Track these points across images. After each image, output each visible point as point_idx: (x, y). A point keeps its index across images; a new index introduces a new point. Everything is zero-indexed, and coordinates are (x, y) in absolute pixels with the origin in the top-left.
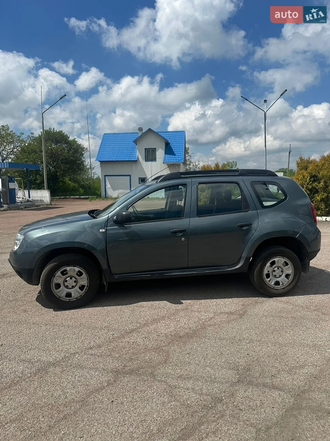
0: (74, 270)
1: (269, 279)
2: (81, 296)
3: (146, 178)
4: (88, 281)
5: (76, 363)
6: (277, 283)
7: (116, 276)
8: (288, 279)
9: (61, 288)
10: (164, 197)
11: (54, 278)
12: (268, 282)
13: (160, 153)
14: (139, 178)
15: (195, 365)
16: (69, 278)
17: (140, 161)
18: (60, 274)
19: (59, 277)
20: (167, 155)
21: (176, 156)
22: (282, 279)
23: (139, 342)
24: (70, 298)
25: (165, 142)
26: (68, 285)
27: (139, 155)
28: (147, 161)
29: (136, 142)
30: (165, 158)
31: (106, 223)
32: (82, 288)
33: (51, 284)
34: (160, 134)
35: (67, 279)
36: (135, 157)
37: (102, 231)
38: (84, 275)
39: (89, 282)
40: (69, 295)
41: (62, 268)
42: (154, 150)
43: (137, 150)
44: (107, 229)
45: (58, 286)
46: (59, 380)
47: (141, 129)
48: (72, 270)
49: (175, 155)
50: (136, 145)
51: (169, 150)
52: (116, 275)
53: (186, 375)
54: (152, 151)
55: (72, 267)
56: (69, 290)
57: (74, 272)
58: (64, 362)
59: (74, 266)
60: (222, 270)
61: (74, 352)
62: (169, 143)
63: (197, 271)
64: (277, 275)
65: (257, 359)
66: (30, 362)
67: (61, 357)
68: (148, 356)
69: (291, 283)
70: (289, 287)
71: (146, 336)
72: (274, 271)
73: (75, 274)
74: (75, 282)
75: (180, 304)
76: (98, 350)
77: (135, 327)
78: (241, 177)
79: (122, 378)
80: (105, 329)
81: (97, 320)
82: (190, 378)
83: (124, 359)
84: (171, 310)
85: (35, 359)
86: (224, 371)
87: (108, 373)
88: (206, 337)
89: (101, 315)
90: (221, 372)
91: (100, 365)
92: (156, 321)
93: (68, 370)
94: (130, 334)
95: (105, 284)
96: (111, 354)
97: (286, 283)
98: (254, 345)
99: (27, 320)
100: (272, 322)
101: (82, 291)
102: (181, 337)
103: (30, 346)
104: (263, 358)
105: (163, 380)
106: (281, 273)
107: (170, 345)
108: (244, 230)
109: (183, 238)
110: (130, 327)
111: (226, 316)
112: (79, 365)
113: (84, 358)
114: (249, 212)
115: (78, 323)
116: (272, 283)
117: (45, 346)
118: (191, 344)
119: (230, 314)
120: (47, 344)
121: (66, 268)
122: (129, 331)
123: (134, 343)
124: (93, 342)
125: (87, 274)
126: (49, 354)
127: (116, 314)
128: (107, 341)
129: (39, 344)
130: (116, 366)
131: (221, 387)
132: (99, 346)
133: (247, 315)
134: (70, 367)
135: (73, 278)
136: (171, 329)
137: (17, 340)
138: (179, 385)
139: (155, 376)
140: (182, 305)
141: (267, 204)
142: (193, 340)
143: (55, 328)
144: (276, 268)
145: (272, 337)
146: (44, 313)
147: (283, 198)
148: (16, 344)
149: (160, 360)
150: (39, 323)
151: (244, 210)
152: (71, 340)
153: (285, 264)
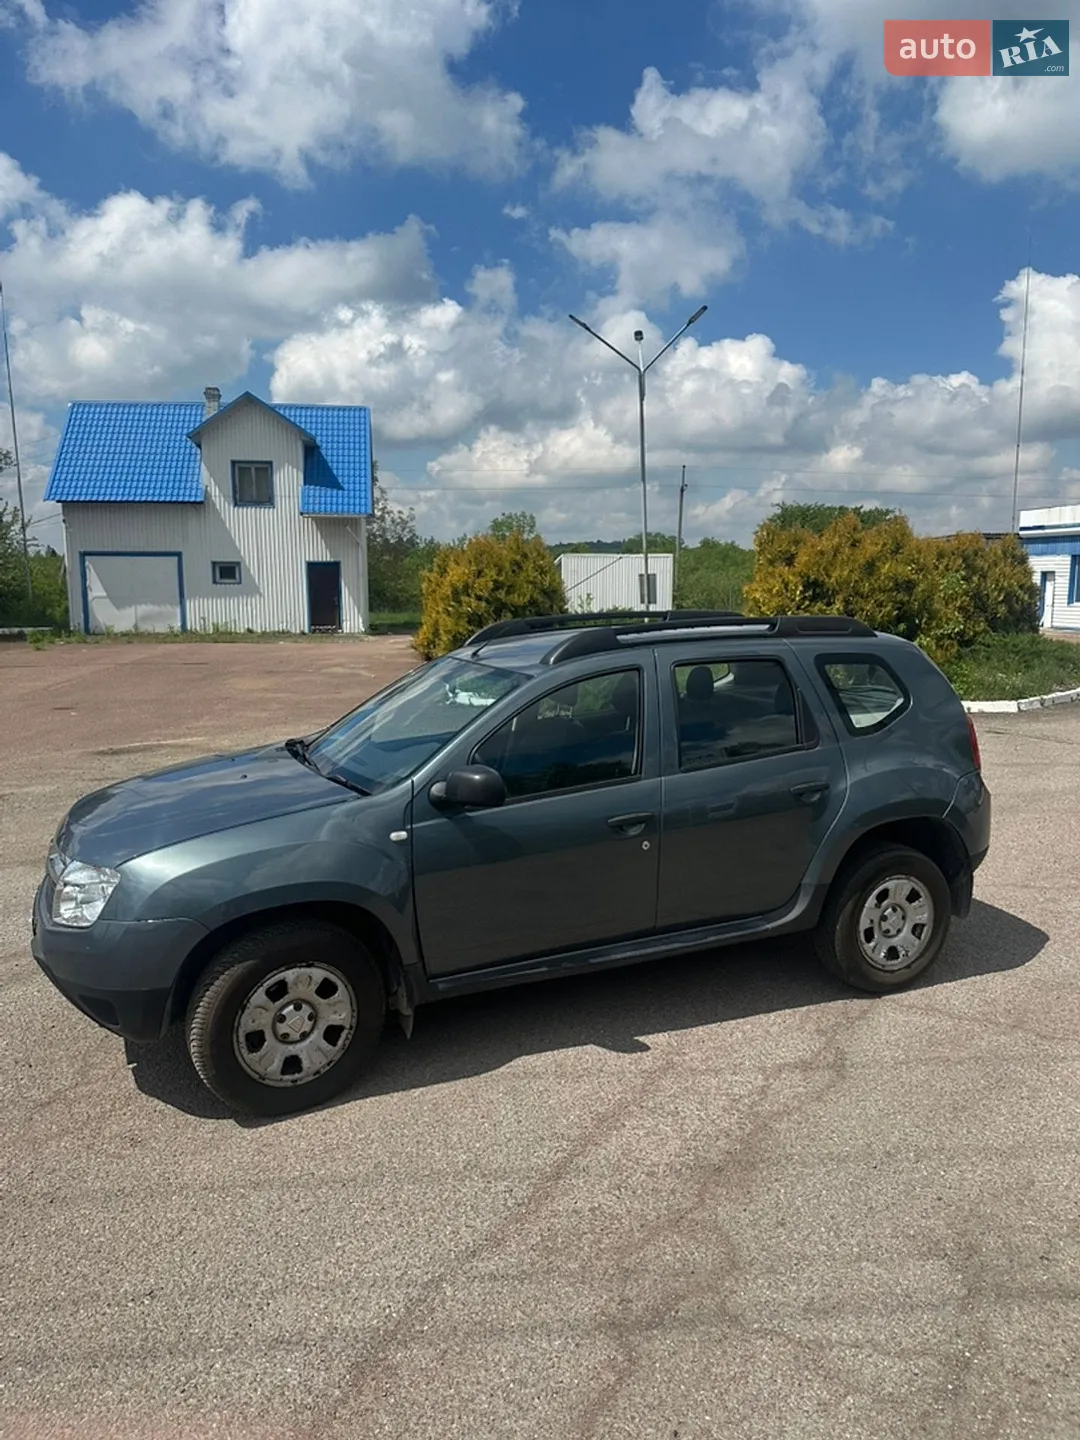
0: (310, 977)
1: (872, 944)
2: (331, 1062)
3: (238, 564)
4: (353, 1011)
5: (466, 1318)
6: (892, 953)
7: (441, 982)
8: (919, 938)
9: (266, 1044)
10: (306, 631)
11: (243, 1012)
12: (869, 952)
13: (288, 480)
14: (214, 564)
15: (823, 1259)
16: (291, 1007)
17: (214, 505)
18: (265, 997)
19: (260, 1010)
20: (312, 487)
21: (346, 492)
22: (904, 940)
23: (610, 1207)
24: (297, 1076)
25: (304, 442)
26: (288, 1031)
27: (212, 482)
28: (243, 506)
29: (197, 437)
30: (305, 496)
31: (409, 808)
32: (332, 1033)
33: (235, 1036)
34: (282, 412)
35: (284, 1012)
36: (197, 488)
37: (398, 836)
38: (342, 993)
39: (355, 1014)
40: (292, 1064)
41: (271, 975)
42: (267, 469)
43: (203, 466)
44: (412, 828)
45: (256, 1040)
46: (452, 1391)
47: (216, 393)
48: (302, 978)
49: (340, 487)
50: (199, 446)
51: (317, 470)
52: (440, 980)
53: (823, 1299)
54: (257, 469)
55: (303, 970)
56: (291, 1047)
57: (309, 984)
58: (422, 1322)
59: (309, 966)
60: (749, 931)
61: (429, 1276)
62: (318, 447)
63: (682, 939)
64: (891, 928)
65: (971, 1210)
66: (304, 1341)
67: (400, 1306)
68: (669, 1251)
69: (926, 949)
70: (920, 961)
71: (616, 1180)
72: (884, 918)
73: (310, 992)
74: (310, 1018)
75: (641, 1051)
76: (502, 1256)
77: (559, 1154)
78: (785, 640)
79: (646, 1345)
80: (473, 1176)
81: (421, 1146)
82: (839, 1308)
83: (604, 1274)
84: (629, 1076)
85: (315, 1330)
86: (914, 1265)
87: (589, 1334)
88: (789, 1157)
89: (420, 1122)
90: (909, 1269)
91: (546, 1313)
92: (608, 1122)
93: (458, 1349)
94: (562, 1182)
95: (407, 1011)
96: (550, 1263)
97: (915, 949)
98: (934, 1165)
99: (167, 1175)
100: (934, 1083)
101: (334, 1045)
102: (719, 1170)
103: (261, 1279)
104: (985, 1205)
105: (770, 1327)
106: (902, 922)
107: (708, 1201)
108: (809, 803)
109: (646, 843)
110: (545, 1157)
111: (797, 1077)
112: (480, 1323)
113: (479, 1295)
114: (818, 748)
115: (364, 1164)
116: (879, 954)
117: (315, 1273)
118: (765, 1189)
119: (805, 1066)
120: (314, 1261)
121: (279, 975)
122: (548, 1169)
123: (597, 1212)
124: (464, 1228)
125: (350, 987)
126: (350, 1301)
127: (467, 1113)
128: (506, 1219)
129: (288, 1268)
130: (597, 1303)
131: (940, 1319)
132: (496, 1241)
133: (852, 1066)
134: (456, 1335)
135: (304, 1006)
136: (675, 1145)
137: (194, 1262)
138: (824, 1337)
139: (736, 1318)
140: (648, 1053)
141: (861, 720)
142: (761, 1173)
143: (299, 1196)
144: (890, 910)
145: (965, 1132)
146: (212, 1138)
147: (900, 701)
148: (205, 1281)
149: (714, 1260)
150: (224, 1182)
151: (805, 744)
152: (389, 1233)
153: (913, 896)
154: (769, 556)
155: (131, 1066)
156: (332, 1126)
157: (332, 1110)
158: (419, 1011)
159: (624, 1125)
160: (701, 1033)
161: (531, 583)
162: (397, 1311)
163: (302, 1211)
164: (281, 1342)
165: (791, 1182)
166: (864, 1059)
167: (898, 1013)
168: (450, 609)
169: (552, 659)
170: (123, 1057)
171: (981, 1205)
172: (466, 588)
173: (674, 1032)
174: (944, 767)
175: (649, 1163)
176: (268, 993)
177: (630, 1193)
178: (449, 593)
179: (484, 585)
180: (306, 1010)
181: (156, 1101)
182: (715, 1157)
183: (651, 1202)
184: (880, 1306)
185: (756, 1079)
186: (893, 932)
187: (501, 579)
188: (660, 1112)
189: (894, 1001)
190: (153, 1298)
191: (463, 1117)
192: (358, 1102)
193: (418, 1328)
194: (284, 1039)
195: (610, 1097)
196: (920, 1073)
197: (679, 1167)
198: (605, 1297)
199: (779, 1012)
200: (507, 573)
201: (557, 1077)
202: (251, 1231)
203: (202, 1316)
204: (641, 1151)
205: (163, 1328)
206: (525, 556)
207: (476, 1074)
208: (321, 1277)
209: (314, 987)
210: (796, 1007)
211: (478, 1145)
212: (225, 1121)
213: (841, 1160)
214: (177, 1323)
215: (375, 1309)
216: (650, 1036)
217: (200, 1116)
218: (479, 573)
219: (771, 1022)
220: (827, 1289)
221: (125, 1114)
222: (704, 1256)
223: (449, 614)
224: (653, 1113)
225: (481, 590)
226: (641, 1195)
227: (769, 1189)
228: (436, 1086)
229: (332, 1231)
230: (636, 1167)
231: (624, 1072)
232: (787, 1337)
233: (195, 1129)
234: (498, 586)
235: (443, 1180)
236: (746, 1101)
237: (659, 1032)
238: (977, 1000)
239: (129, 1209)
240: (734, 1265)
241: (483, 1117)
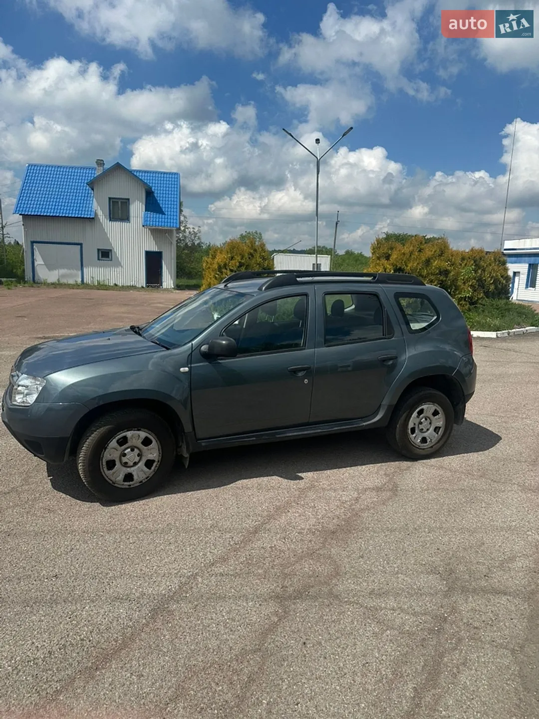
0: (139, 436)
1: (414, 435)
2: (148, 477)
3: (111, 250)
4: (160, 453)
5: (208, 592)
6: (424, 440)
7: (203, 442)
8: (437, 434)
9: (116, 466)
10: (144, 286)
11: (105, 451)
12: (413, 439)
13: (137, 209)
14: (99, 250)
15: (380, 572)
16: (129, 450)
17: (100, 220)
18: (116, 444)
19: (114, 450)
20: (149, 213)
21: (166, 216)
22: (430, 434)
23: (280, 546)
24: (131, 483)
25: (146, 189)
26: (127, 461)
27: (98, 208)
28: (114, 221)
29: (92, 185)
30: (146, 218)
31: (190, 356)
32: (149, 464)
33: (101, 462)
34: (135, 174)
35: (126, 452)
36: (91, 211)
37: (184, 370)
38: (154, 444)
39: (160, 455)
40: (129, 477)
41: (120, 433)
42: (127, 202)
43: (94, 199)
44: (191, 367)
45: (111, 464)
46: (199, 622)
47: (102, 162)
48: (136, 436)
49: (163, 213)
50: (93, 189)
51: (152, 204)
53: (379, 589)
54: (121, 202)
55: (135, 432)
56: (128, 469)
57: (138, 439)
58: (187, 593)
59: (139, 430)
60: (355, 426)
61: (191, 573)
62: (153, 192)
63: (321, 428)
64: (424, 428)
65: (453, 554)
66: (129, 599)
67: (176, 585)
68: (307, 567)
69: (441, 439)
70: (438, 444)
71: (283, 535)
72: (421, 423)
73: (139, 443)
74: (138, 455)
75: (299, 480)
76: (227, 566)
77: (257, 523)
78: (380, 285)
79: (293, 606)
80: (214, 531)
81: (190, 517)
82: (386, 593)
83: (275, 575)
84: (293, 490)
85: (134, 594)
86: (424, 576)
87: (266, 600)
88: (367, 529)
89: (190, 506)
90: (421, 578)
91: (247, 590)
92: (280, 510)
93: (203, 605)
94: (257, 535)
95: (186, 455)
96: (249, 570)
97: (435, 439)
98: (437, 535)
99: (65, 526)
100: (440, 499)
101: (150, 469)
102: (333, 533)
103: (109, 572)
104: (460, 552)
105: (353, 600)
106: (429, 425)
107: (327, 546)
108: (387, 365)
109: (306, 380)
110: (249, 524)
111: (374, 494)
112: (214, 594)
113: (214, 582)
114: (393, 339)
115: (162, 524)
116: (418, 440)
117: (136, 570)
118: (355, 542)
119: (378, 489)
120: (136, 565)
121: (124, 433)
122: (251, 529)
123: (273, 549)
124: (209, 553)
125: (158, 442)
126: (152, 583)
127: (213, 503)
128: (229, 550)
129: (123, 567)
130: (271, 588)
131: (434, 600)
132: (224, 560)
133: (401, 490)
134: (202, 599)
135: (135, 449)
136: (313, 521)
137: (77, 563)
138: (378, 605)
139: (337, 596)
140: (303, 481)
141: (415, 326)
142: (353, 534)
143: (129, 537)
144: (424, 419)
145: (453, 520)
146: (88, 511)
147: (435, 317)
148: (82, 572)
149: (328, 571)
150: (93, 530)
151: (387, 336)
152: (173, 554)
153: (435, 413)
154: (378, 255)
155: (50, 478)
156: (147, 507)
157: (147, 500)
158: (192, 456)
159: (289, 511)
160: (328, 473)
161: (258, 264)
162: (175, 586)
163: (131, 543)
164: (118, 599)
165: (368, 539)
166: (407, 488)
167: (425, 468)
168: (217, 276)
169: (264, 288)
170: (46, 474)
171: (458, 553)
172: (225, 266)
173: (316, 472)
174: (455, 351)
175: (300, 528)
176: (118, 442)
177: (290, 540)
178: (217, 267)
179: (234, 264)
180: (136, 451)
181: (61, 494)
182: (331, 527)
183: (299, 545)
184: (406, 593)
185: (354, 494)
186: (425, 430)
187: (243, 261)
188: (307, 506)
189: (423, 463)
190: (57, 578)
191: (211, 505)
192: (160, 497)
193: (184, 595)
194: (125, 465)
195: (283, 499)
196: (433, 495)
197: (314, 531)
198: (275, 585)
199: (367, 466)
200: (246, 259)
201: (258, 489)
202: (105, 551)
203: (81, 586)
204: (296, 523)
205: (61, 591)
206: (255, 250)
207: (219, 487)
208: (139, 572)
209: (140, 441)
210: (376, 463)
211: (218, 517)
212: (95, 504)
213: (392, 531)
214: (68, 589)
215: (163, 588)
216: (304, 473)
217: (82, 501)
218: (232, 258)
219: (363, 470)
220: (381, 585)
221: (46, 499)
222: (324, 569)
223: (216, 278)
224: (303, 506)
225: (233, 267)
226: (295, 542)
227: (357, 542)
228: (199, 491)
229: (145, 552)
230: (293, 529)
231: (290, 488)
232: (361, 605)
233: (80, 506)
234: (241, 265)
235: (200, 532)
236: (348, 503)
237: (308, 472)
238: (464, 464)
239: (47, 540)
240: (338, 574)
241: (221, 505)
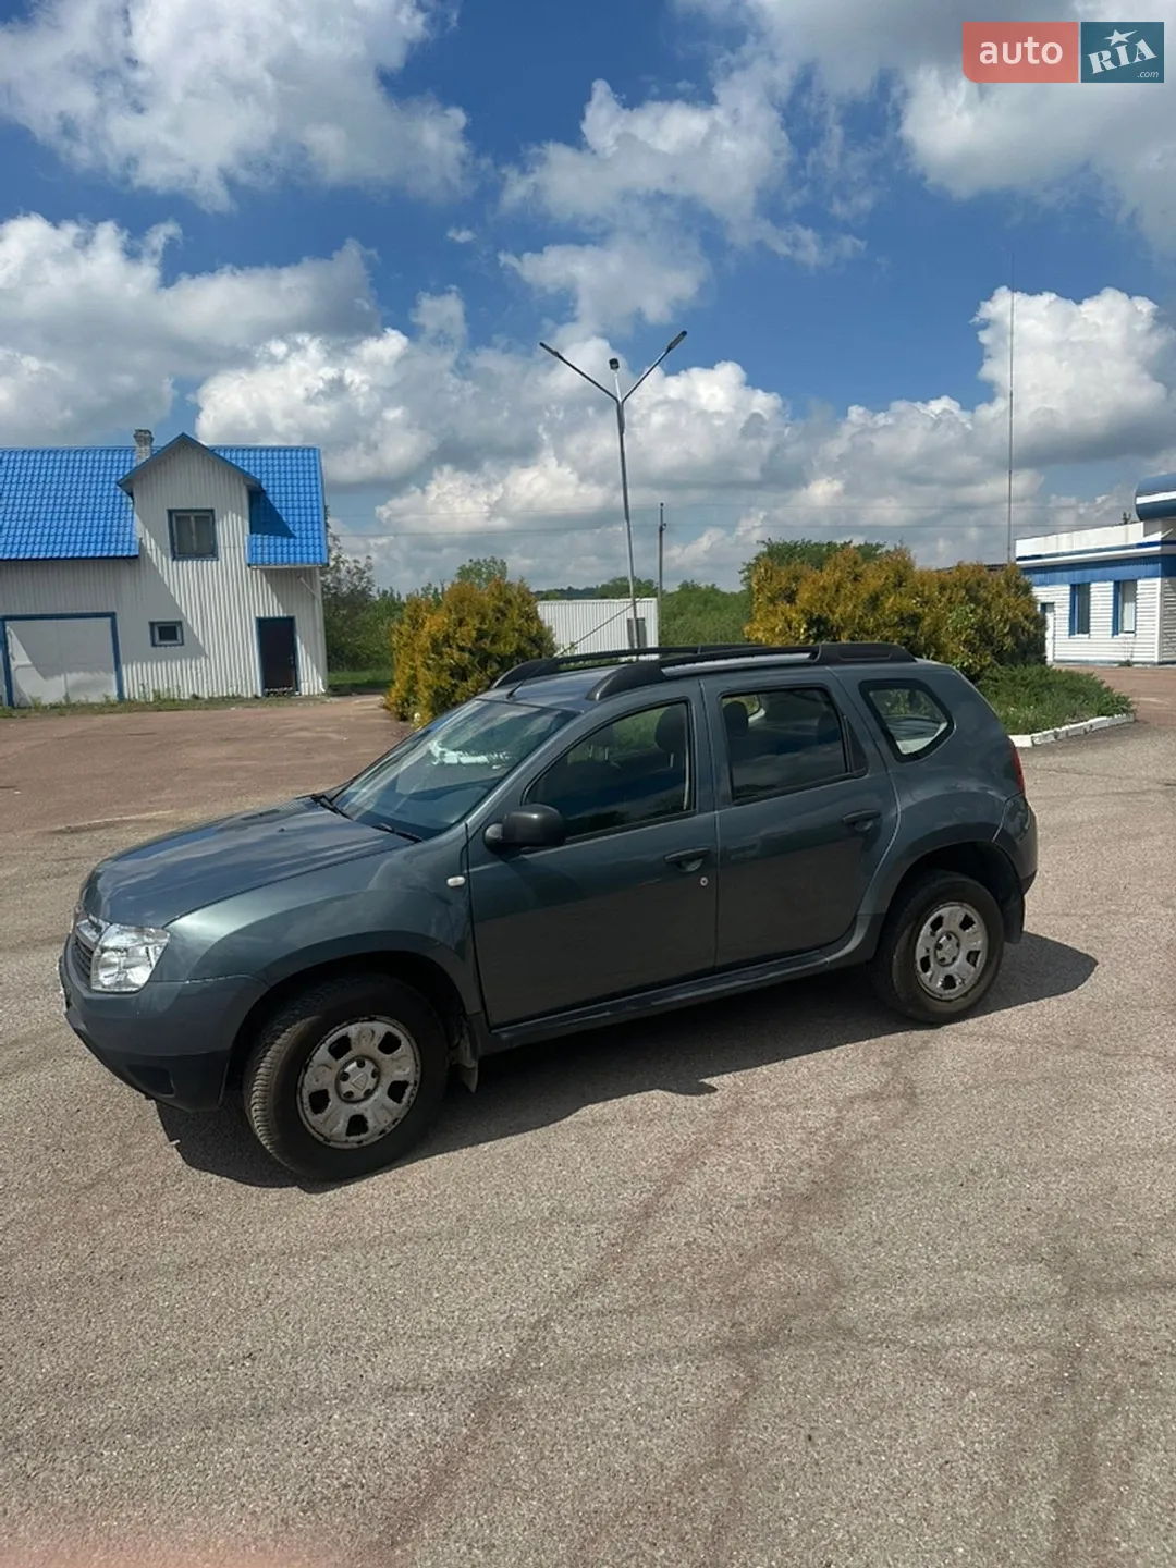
0: (373, 1032)
1: (929, 973)
2: (397, 1120)
3: (180, 623)
4: (417, 1066)
5: (581, 1352)
7: (505, 1032)
8: (974, 965)
9: (330, 1104)
10: (260, 694)
11: (306, 1072)
12: (926, 981)
13: (233, 529)
14: (152, 624)
15: (924, 1271)
16: (354, 1064)
17: (151, 559)
18: (328, 1055)
19: (323, 1068)
20: (259, 536)
21: (298, 541)
23: (705, 1240)
24: (363, 1136)
25: (248, 486)
26: (352, 1089)
27: (146, 534)
28: (183, 559)
29: (128, 485)
30: (252, 548)
31: (464, 853)
32: (396, 1091)
33: (298, 1097)
34: (222, 454)
35: (347, 1070)
36: (130, 541)
37: (456, 882)
38: (405, 1048)
39: (419, 1069)
40: (357, 1124)
41: (332, 1031)
42: (208, 518)
43: (135, 515)
44: (469, 873)
45: (319, 1101)
46: (581, 1419)
47: (147, 435)
48: (365, 1033)
49: (291, 536)
50: (131, 495)
51: (264, 517)
52: (505, 1029)
53: (931, 1307)
54: (196, 518)
55: (366, 1024)
56: (355, 1107)
57: (372, 1039)
58: (538, 1359)
59: (372, 1020)
60: (809, 965)
61: (536, 1317)
62: (264, 492)
63: (744, 976)
64: (947, 957)
65: (1061, 1217)
66: (420, 1387)
67: (512, 1346)
68: (772, 1276)
69: (980, 978)
70: (978, 987)
71: (707, 1215)
72: (939, 947)
73: (372, 1047)
74: (374, 1074)
75: (709, 1093)
76: (607, 1293)
77: (643, 1195)
78: (827, 668)
79: (765, 1362)
80: (561, 1221)
81: (501, 1197)
82: (947, 1313)
83: (712, 1302)
84: (700, 1116)
85: (429, 1375)
86: (1014, 1270)
87: (706, 1357)
88: (875, 1182)
89: (495, 1175)
90: (1009, 1274)
91: (659, 1340)
92: (688, 1160)
93: (578, 1381)
94: (651, 1220)
95: (471, 1063)
96: (656, 1296)
97: (970, 977)
98: (1019, 1179)
99: (239, 1245)
100: (1006, 1104)
101: (399, 1101)
102: (808, 1198)
103: (363, 1333)
104: (1073, 1211)
105: (884, 1336)
106: (956, 949)
107: (802, 1228)
108: (860, 832)
109: (703, 879)
110: (629, 1198)
111: (870, 1107)
112: (596, 1356)
113: (590, 1330)
114: (867, 776)
115: (446, 1219)
116: (937, 983)
117: (417, 1323)
118: (857, 1212)
119: (876, 1097)
120: (414, 1312)
121: (341, 1031)
122: (636, 1210)
123: (694, 1246)
124: (562, 1271)
125: (412, 1041)
126: (460, 1347)
127: (542, 1163)
128: (602, 1258)
129: (389, 1321)
130: (710, 1329)
131: (1047, 1317)
132: (596, 1281)
133: (923, 1093)
134: (574, 1369)
135: (366, 1062)
136: (759, 1179)
137: (289, 1323)
138: (938, 1341)
139: (850, 1330)
140: (716, 1094)
141: (909, 746)
142: (850, 1198)
143: (384, 1253)
144: (944, 938)
145: (1044, 1146)
146: (279, 1206)
147: (943, 726)
148: (305, 1341)
149: (817, 1281)
150: (302, 1247)
151: (854, 772)
152: (486, 1281)
153: (967, 923)
154: (769, 594)
155: (174, 1143)
156: (403, 1185)
157: (400, 1170)
158: (485, 1064)
159: (705, 1164)
160: (765, 1072)
161: (517, 630)
162: (509, 1349)
163: (391, 1267)
164: (397, 1389)
165: (882, 1204)
166: (934, 1087)
167: (959, 1040)
168: (430, 662)
169: (598, 695)
170: (163, 1136)
171: (1070, 1213)
172: (447, 639)
173: (738, 1073)
174: (987, 789)
175: (736, 1196)
176: (330, 1050)
177: (722, 1226)
178: (428, 644)
179: (466, 635)
180: (369, 1067)
181: (210, 1175)
182: (801, 1186)
183: (745, 1232)
184: (988, 1309)
185: (829, 1111)
186: (949, 960)
187: (485, 627)
188: (739, 1148)
189: (953, 1030)
190: (253, 1360)
191: (538, 1167)
192: (425, 1160)
193: (534, 1365)
194: (348, 1098)
195: (685, 1137)
196: (991, 1096)
197: (767, 1199)
198: (716, 1322)
199: (840, 1048)
200: (490, 621)
201: (628, 1123)
202: (340, 1290)
203: (309, 1372)
204: (726, 1186)
205: (270, 1387)
206: (508, 602)
207: (543, 1125)
208: (425, 1326)
209: (377, 1042)
210: (858, 1041)
211: (559, 1192)
212: (289, 1189)
213: (927, 1182)
214: (284, 1381)
215: (485, 1355)
216: (715, 1078)
217: (259, 1186)
218: (461, 622)
219: (834, 1057)
220: (934, 1298)
221: (179, 1190)
222: (809, 1278)
223: (429, 668)
224: (732, 1150)
225: (463, 640)
226: (734, 1227)
227: (860, 1213)
228: (503, 1140)
229: (427, 1283)
230: (724, 1201)
231: (695, 1114)
232: (902, 1343)
233: (258, 1198)
234: (481, 635)
235: (530, 1228)
236: (823, 1132)
237: (723, 1073)
238: (1036, 1024)
239: (207, 1279)
240: (838, 1284)
241: (560, 1165)
